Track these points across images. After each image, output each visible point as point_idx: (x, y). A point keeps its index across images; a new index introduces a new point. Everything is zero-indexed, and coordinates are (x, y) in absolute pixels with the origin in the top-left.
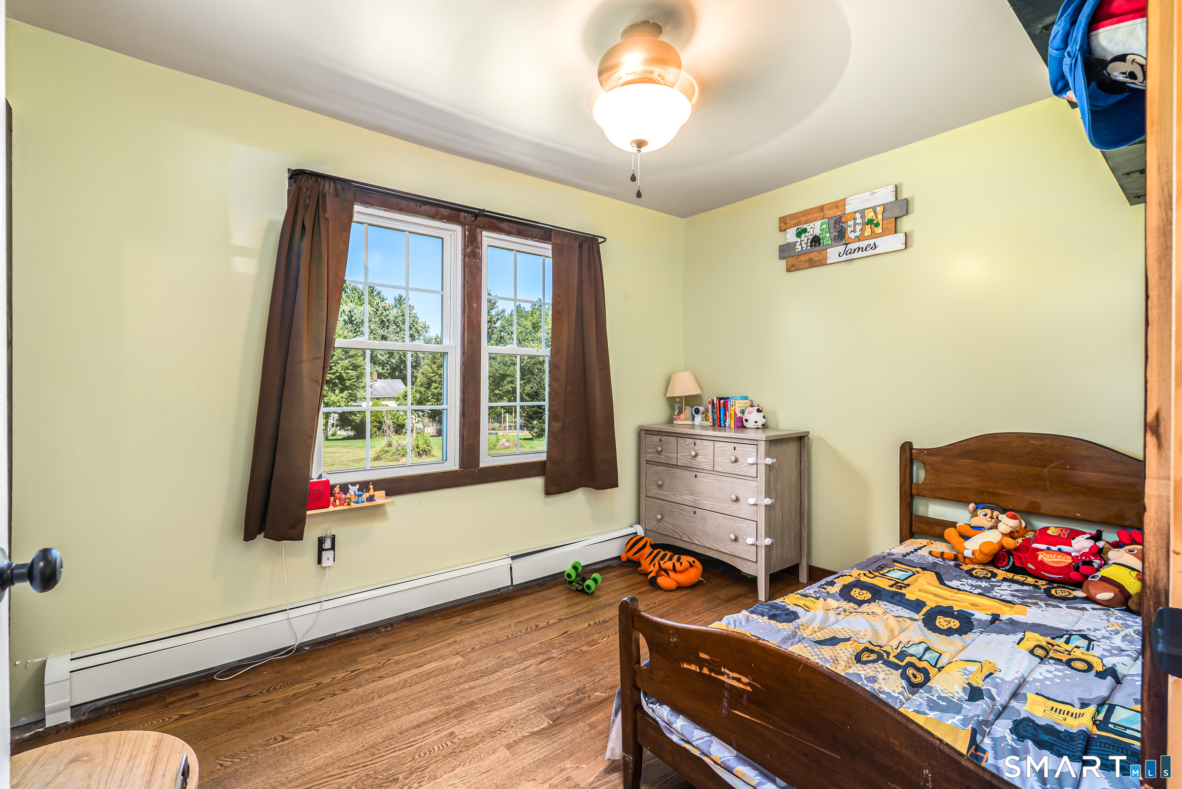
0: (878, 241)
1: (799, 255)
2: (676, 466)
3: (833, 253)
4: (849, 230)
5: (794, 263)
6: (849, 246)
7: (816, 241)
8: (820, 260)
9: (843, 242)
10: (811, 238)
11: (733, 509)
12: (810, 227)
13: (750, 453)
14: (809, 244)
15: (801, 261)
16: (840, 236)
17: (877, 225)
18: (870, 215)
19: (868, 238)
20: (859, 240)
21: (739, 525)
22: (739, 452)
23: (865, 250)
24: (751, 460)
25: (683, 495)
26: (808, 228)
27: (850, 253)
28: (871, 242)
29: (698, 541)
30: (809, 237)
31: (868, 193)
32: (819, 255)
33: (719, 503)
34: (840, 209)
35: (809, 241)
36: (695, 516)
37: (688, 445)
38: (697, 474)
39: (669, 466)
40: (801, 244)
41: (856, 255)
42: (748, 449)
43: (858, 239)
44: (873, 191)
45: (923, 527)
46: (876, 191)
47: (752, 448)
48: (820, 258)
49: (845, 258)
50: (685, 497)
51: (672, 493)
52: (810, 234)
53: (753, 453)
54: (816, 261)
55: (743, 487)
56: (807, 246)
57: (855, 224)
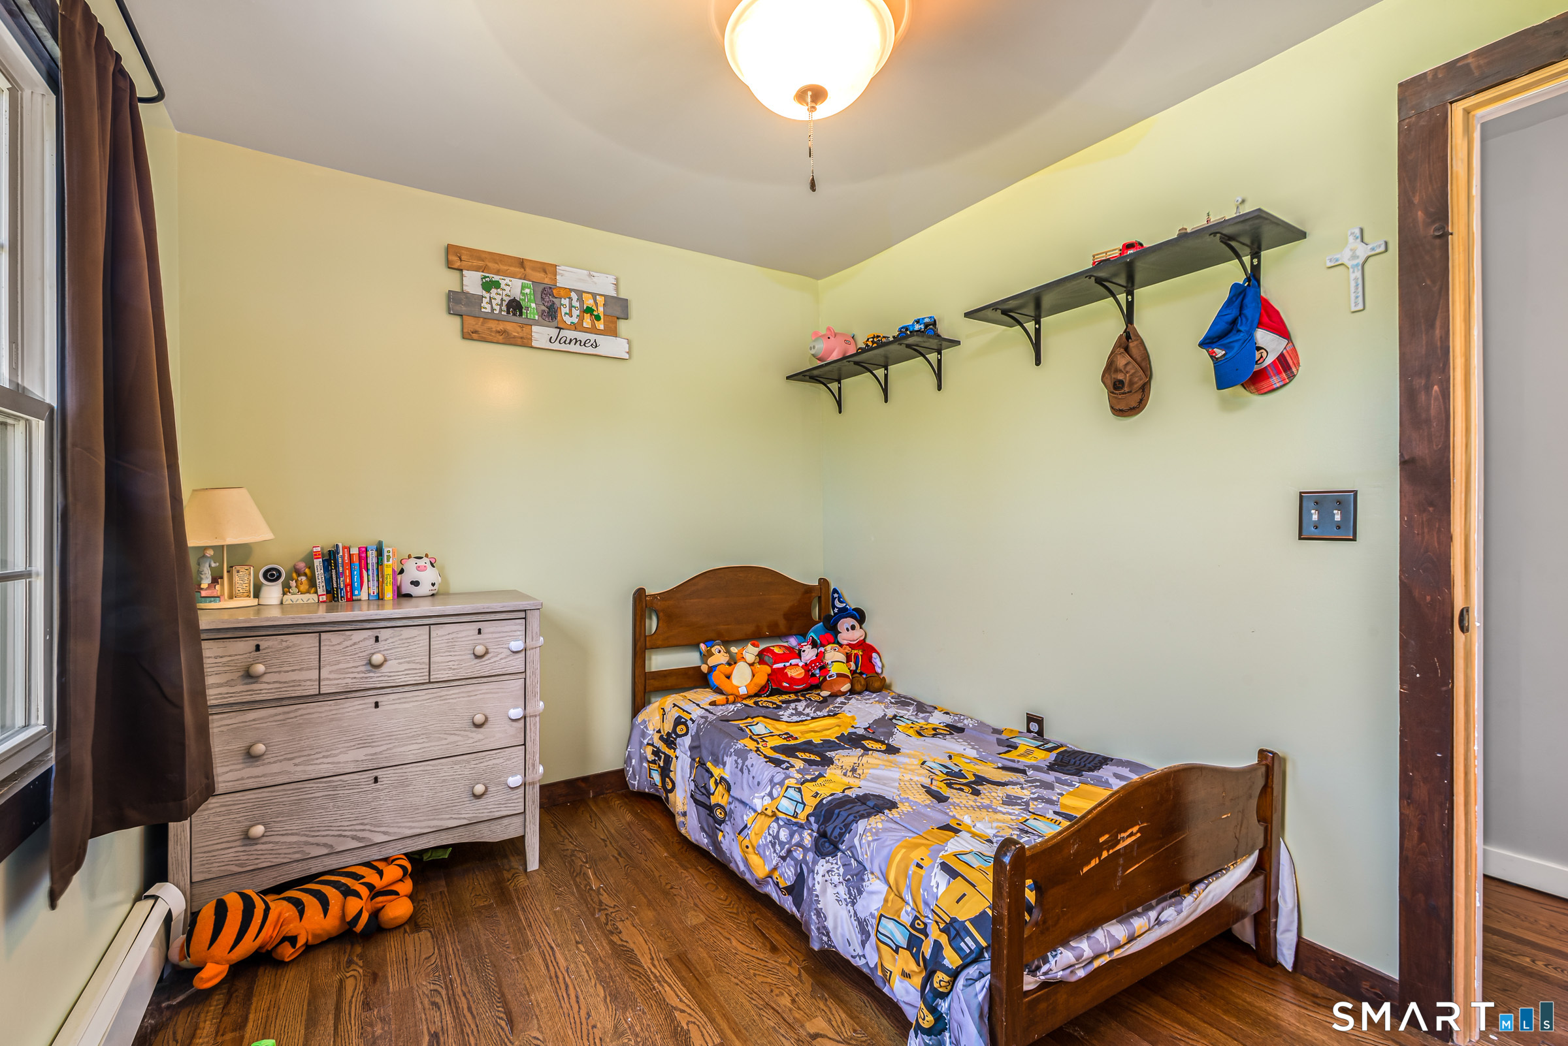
0: (600, 339)
1: (487, 318)
2: (319, 697)
3: (541, 334)
4: (564, 310)
5: (477, 328)
6: (563, 333)
7: (515, 307)
8: (522, 338)
9: (555, 323)
10: (507, 299)
11: (477, 739)
12: (504, 282)
13: (511, 634)
14: (504, 308)
15: (490, 329)
16: (551, 314)
17: (598, 318)
18: (589, 302)
19: (586, 330)
20: (576, 329)
21: (490, 763)
22: (490, 636)
23: (584, 345)
24: (517, 645)
25: (335, 755)
26: (503, 283)
27: (565, 342)
28: (592, 337)
29: (385, 833)
30: (505, 298)
31: (585, 272)
32: (519, 329)
33: (441, 739)
34: (549, 276)
35: (505, 303)
36: (378, 786)
37: (355, 644)
38: (379, 699)
39: (284, 703)
40: (490, 303)
41: (572, 348)
42: (507, 628)
43: (575, 327)
44: (592, 273)
45: (656, 683)
46: (594, 274)
47: (516, 624)
48: (521, 335)
49: (556, 346)
50: (342, 758)
51: (297, 761)
52: (505, 293)
53: (519, 633)
54: (515, 337)
55: (495, 696)
56: (501, 310)
57: (571, 307)
